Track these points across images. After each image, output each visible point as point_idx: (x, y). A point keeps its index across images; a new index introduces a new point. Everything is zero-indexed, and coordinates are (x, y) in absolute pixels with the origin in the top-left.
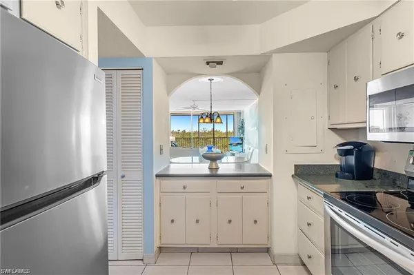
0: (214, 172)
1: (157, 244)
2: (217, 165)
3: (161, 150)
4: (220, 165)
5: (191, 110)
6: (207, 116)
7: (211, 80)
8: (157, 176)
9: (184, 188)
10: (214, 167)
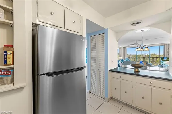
0: (137, 73)
1: (109, 95)
2: (138, 70)
3: (112, 61)
4: (140, 70)
5: (135, 45)
6: (139, 48)
7: (142, 31)
8: (110, 71)
9: (120, 77)
10: (137, 71)
